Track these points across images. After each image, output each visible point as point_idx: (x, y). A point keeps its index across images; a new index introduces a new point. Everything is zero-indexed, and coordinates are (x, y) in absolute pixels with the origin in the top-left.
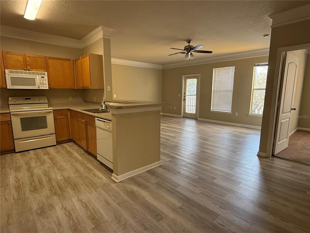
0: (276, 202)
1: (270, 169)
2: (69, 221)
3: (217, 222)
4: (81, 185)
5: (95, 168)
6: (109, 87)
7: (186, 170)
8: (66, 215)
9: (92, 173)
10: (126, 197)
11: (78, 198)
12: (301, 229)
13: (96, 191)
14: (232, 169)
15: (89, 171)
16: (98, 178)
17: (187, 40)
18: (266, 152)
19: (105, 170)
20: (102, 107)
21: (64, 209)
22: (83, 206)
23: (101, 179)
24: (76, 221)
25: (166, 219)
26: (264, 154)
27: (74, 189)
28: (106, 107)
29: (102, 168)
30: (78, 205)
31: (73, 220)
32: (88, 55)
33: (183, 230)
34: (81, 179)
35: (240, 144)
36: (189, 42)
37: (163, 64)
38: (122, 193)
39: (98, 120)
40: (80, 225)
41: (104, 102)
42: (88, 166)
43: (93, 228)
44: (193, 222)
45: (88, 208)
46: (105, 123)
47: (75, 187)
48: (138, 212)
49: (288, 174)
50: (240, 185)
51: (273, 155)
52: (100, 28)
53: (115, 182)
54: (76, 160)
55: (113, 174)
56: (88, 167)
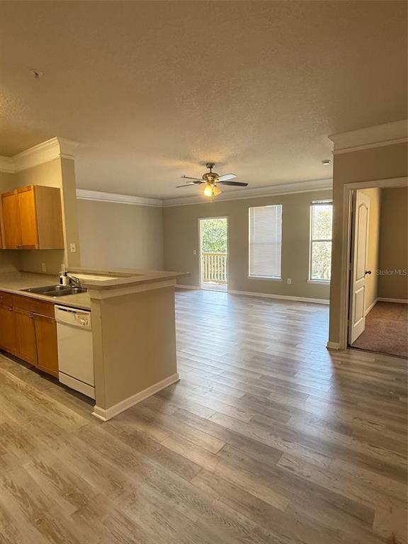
0: (361, 420)
1: (347, 369)
2: (25, 507)
3: (282, 463)
4: (35, 436)
5: (58, 401)
6: (73, 246)
7: (221, 384)
8: (17, 497)
9: (53, 410)
10: (126, 447)
11: (35, 462)
12: (398, 455)
13: (67, 443)
14: (293, 374)
15: (45, 407)
16: (67, 417)
17: (207, 164)
18: (338, 342)
19: (77, 402)
20: (61, 283)
21: (9, 488)
22: (48, 475)
23: (72, 418)
24: (39, 505)
25: (203, 473)
26: (336, 346)
27: (21, 445)
28: (70, 282)
29: (71, 398)
30: (36, 476)
31: (32, 503)
32: (32, 187)
33: (232, 488)
34: (34, 425)
35: (299, 331)
36: (211, 168)
37: (163, 199)
38: (116, 440)
39: (60, 309)
40: (48, 511)
41: (66, 273)
42: (41, 396)
43: (75, 513)
44: (246, 471)
45: (57, 478)
46: (77, 316)
47: (23, 442)
48: (152, 470)
49: (371, 373)
50: (309, 400)
51: (349, 346)
52: (55, 141)
53: (102, 422)
54: (15, 387)
55: (96, 407)
56: (43, 400)
